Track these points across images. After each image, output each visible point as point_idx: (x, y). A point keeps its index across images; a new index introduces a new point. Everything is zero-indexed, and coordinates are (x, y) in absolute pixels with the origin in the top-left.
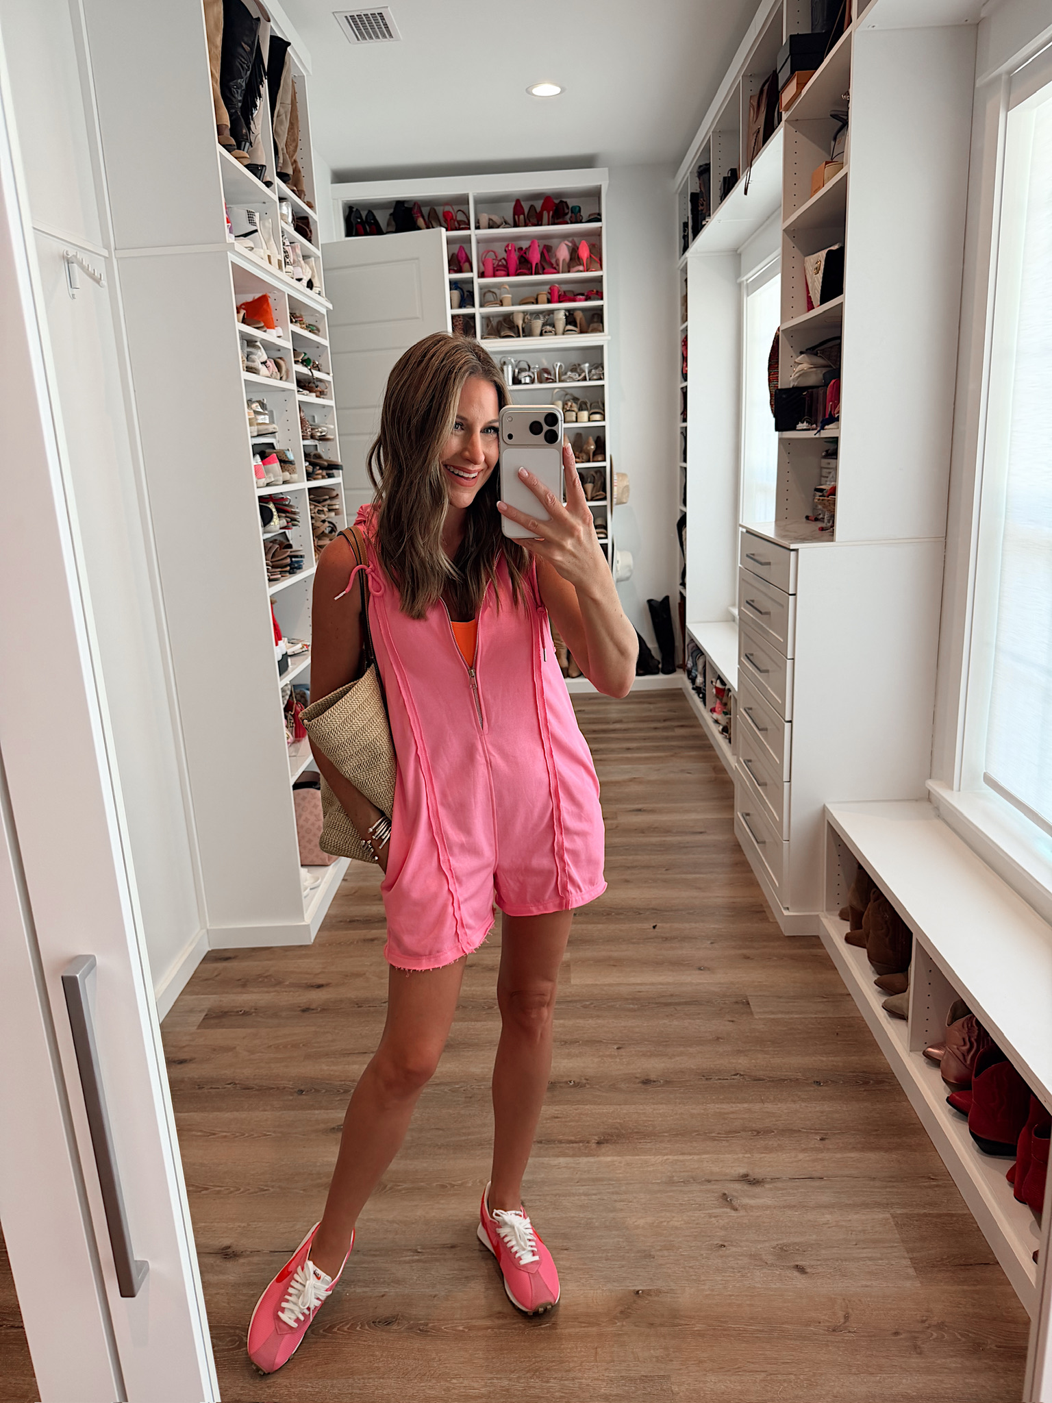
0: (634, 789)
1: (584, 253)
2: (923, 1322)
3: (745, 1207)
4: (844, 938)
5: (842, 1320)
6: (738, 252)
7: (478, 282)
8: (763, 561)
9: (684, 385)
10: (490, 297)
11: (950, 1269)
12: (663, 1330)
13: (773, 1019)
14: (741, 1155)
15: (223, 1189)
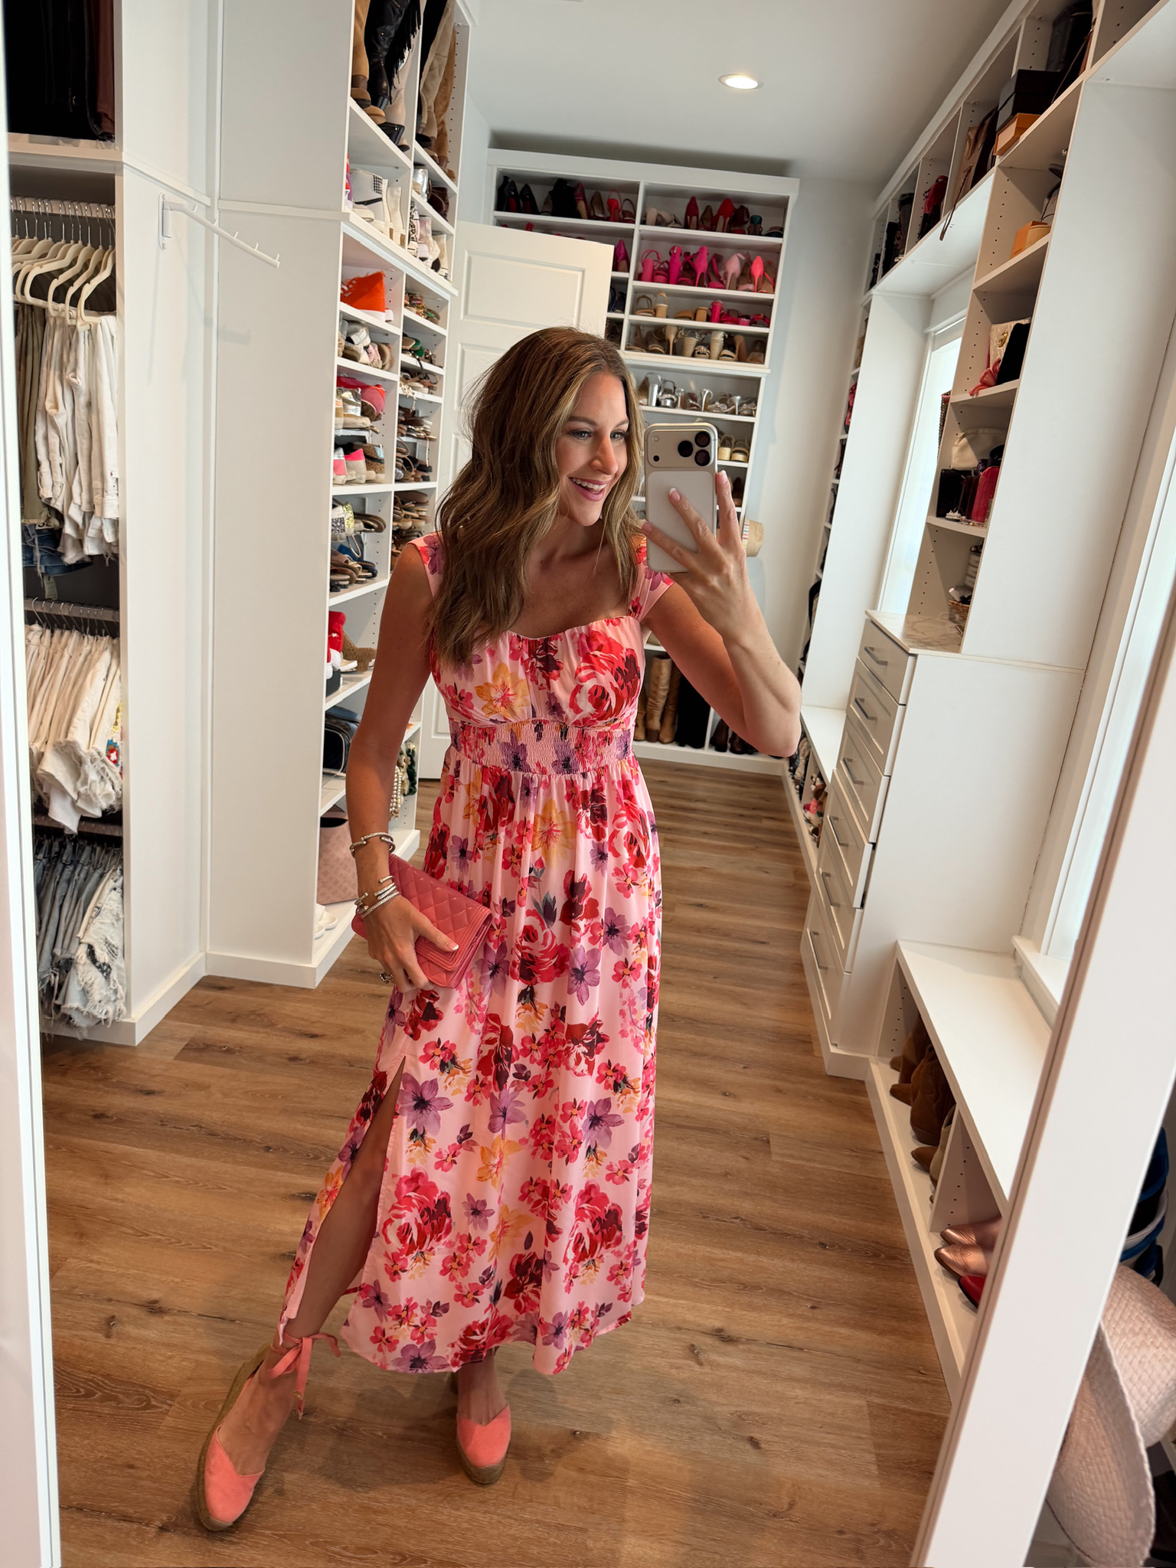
0: (702, 880)
1: (757, 270)
2: (873, 1525)
3: (711, 1363)
4: (890, 1087)
5: (786, 1507)
6: (933, 297)
7: (632, 284)
8: (881, 659)
9: (844, 437)
10: (643, 303)
11: (916, 1474)
12: (592, 1478)
13: (792, 1165)
14: (720, 1308)
15: (163, 1238)
